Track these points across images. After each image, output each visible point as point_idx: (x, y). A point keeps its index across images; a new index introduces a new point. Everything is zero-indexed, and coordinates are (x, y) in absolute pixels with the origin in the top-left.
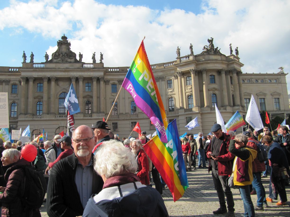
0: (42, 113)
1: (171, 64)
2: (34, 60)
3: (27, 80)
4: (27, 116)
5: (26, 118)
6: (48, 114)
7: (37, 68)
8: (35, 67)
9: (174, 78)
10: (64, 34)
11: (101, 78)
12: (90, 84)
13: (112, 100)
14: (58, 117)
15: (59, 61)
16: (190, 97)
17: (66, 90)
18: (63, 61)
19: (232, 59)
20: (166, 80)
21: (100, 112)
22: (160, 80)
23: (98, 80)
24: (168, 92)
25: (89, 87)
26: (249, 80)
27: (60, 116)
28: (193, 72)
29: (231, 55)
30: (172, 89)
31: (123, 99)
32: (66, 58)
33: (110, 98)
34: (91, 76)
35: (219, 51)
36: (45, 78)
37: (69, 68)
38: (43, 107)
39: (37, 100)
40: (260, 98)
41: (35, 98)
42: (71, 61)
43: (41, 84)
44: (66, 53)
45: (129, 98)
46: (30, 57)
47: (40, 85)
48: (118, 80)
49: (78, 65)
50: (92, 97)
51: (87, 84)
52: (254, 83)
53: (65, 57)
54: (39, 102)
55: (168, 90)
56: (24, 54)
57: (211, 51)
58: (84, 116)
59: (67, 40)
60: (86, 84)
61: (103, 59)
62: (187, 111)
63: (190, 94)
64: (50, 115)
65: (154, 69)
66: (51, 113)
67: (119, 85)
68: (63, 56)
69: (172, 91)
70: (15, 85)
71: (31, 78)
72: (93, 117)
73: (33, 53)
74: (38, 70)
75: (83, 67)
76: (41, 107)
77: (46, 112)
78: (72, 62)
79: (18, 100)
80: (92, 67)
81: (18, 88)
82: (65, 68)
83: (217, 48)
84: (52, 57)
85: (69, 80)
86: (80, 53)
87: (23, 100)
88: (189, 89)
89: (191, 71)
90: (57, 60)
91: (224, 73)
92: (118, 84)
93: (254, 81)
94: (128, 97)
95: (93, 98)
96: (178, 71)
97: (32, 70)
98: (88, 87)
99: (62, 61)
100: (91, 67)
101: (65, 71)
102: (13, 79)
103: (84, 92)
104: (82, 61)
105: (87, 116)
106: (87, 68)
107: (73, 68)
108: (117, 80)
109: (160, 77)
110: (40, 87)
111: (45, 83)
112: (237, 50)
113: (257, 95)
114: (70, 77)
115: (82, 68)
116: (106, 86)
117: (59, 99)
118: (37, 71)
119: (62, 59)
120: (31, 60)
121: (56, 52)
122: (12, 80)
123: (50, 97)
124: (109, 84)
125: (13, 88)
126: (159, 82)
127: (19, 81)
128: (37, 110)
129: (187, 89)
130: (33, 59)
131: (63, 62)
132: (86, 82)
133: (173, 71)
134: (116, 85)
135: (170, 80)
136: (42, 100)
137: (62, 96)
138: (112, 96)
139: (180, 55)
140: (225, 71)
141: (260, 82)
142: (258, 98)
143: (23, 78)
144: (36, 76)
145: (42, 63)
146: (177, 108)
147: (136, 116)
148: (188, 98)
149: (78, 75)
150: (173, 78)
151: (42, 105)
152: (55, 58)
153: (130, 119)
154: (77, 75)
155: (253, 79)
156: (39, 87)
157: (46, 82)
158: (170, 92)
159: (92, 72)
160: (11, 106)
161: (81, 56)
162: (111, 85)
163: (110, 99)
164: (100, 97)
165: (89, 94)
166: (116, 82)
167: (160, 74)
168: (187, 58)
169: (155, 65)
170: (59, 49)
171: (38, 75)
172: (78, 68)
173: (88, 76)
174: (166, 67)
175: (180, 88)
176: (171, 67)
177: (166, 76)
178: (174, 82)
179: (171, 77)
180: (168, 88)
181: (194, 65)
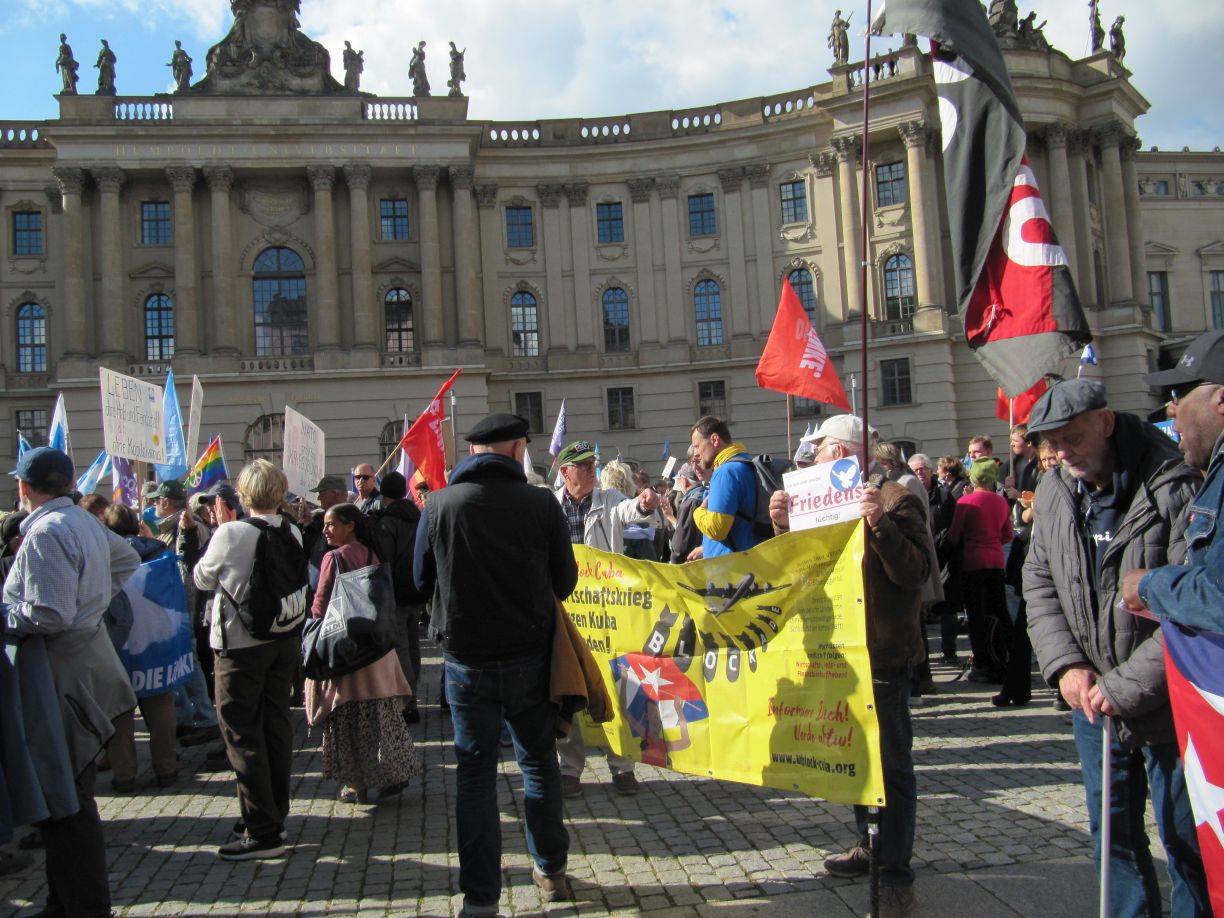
0: (172, 352)
1: (800, 104)
2: (117, 83)
3: (89, 183)
6: (204, 354)
7: (136, 123)
8: (123, 117)
9: (816, 170)
11: (458, 171)
12: (404, 204)
13: (513, 286)
14: (252, 366)
15: (243, 86)
16: (895, 266)
17: (286, 233)
18: (267, 89)
19: (1099, 73)
20: (773, 182)
21: (458, 342)
22: (746, 185)
23: (445, 181)
24: (786, 240)
25: (398, 221)
26: (1166, 183)
27: (264, 362)
28: (915, 137)
29: (1098, 52)
30: (803, 226)
31: (563, 276)
32: (281, 72)
33: (502, 276)
34: (408, 164)
35: (1038, 31)
36: (180, 172)
37: (298, 120)
38: (175, 322)
39: (144, 286)
40: (1212, 272)
41: (133, 278)
42: (307, 88)
43: (161, 207)
44: (277, 46)
45: (591, 274)
46: (98, 65)
47: (157, 211)
48: (537, 186)
49: (338, 108)
50: (416, 269)
51: (390, 204)
52: (1186, 198)
53: (274, 64)
54: (155, 298)
55: (786, 230)
56: (66, 51)
57: (1004, 32)
58: (382, 362)
60: (384, 204)
61: (463, 77)
62: (884, 332)
63: (894, 250)
64: (215, 357)
65: (714, 129)
66: (219, 350)
67: (542, 208)
68: (266, 64)
69: (805, 236)
70: (29, 213)
71: (109, 172)
72: (428, 365)
73: (111, 47)
74: (140, 133)
75: (364, 115)
76: (164, 323)
77: (195, 346)
78: (308, 91)
79: (50, 286)
80: (412, 115)
81: (43, 229)
82: (278, 122)
83: (1032, 16)
84: (208, 66)
85: (300, 181)
86: (347, 44)
87: (73, 284)
88: (893, 224)
89: (906, 130)
90: (235, 81)
91: (1064, 144)
92: (538, 204)
93: (1191, 190)
94: (590, 270)
95: (420, 273)
96: (840, 136)
97: (111, 131)
98: (394, 217)
99: (262, 86)
100: (409, 117)
101: (276, 136)
102: (14, 181)
103: (374, 243)
104: (362, 89)
105: (397, 363)
106: (388, 123)
107: (317, 122)
108: (534, 184)
109: (744, 169)
110: (157, 221)
111: (183, 200)
112: (1117, 33)
113: (1200, 256)
114: (305, 169)
115: (360, 121)
116: (483, 212)
117: (255, 278)
118: (137, 136)
119: (258, 76)
120: (101, 84)
121: (225, 43)
122: (11, 188)
123: (211, 271)
124: (493, 207)
125: (21, 230)
126: (740, 191)
127: (45, 190)
128: (147, 338)
129: (881, 225)
130: (113, 76)
131: (268, 92)
132: (386, 197)
133: (811, 139)
134: (530, 208)
135: (794, 183)
136: (168, 284)
137: (268, 263)
138: (510, 263)
139: (846, 55)
140: (1069, 133)
141: (1216, 195)
142: (1201, 272)
143: (65, 174)
144: (135, 166)
145: (161, 98)
146: (832, 317)
147: (631, 358)
148: (885, 266)
149: (345, 158)
150: (812, 170)
151: (170, 309)
152: (226, 69)
153: (601, 374)
154: (337, 158)
155: (1182, 179)
156: (148, 220)
157: (188, 191)
158: (795, 240)
159: (413, 142)
160: (17, 318)
161: (353, 60)
162: (503, 209)
163: (500, 277)
164: (454, 266)
165: (404, 252)
166: (529, 195)
167: (745, 152)
168: (886, 69)
169: (718, 108)
170: (243, 27)
171: (141, 160)
172: (343, 123)
173: (393, 164)
174: (772, 119)
175: (848, 218)
176: (797, 117)
177: (773, 163)
178: (817, 192)
179: (801, 169)
180: (783, 223)
181: (919, 101)
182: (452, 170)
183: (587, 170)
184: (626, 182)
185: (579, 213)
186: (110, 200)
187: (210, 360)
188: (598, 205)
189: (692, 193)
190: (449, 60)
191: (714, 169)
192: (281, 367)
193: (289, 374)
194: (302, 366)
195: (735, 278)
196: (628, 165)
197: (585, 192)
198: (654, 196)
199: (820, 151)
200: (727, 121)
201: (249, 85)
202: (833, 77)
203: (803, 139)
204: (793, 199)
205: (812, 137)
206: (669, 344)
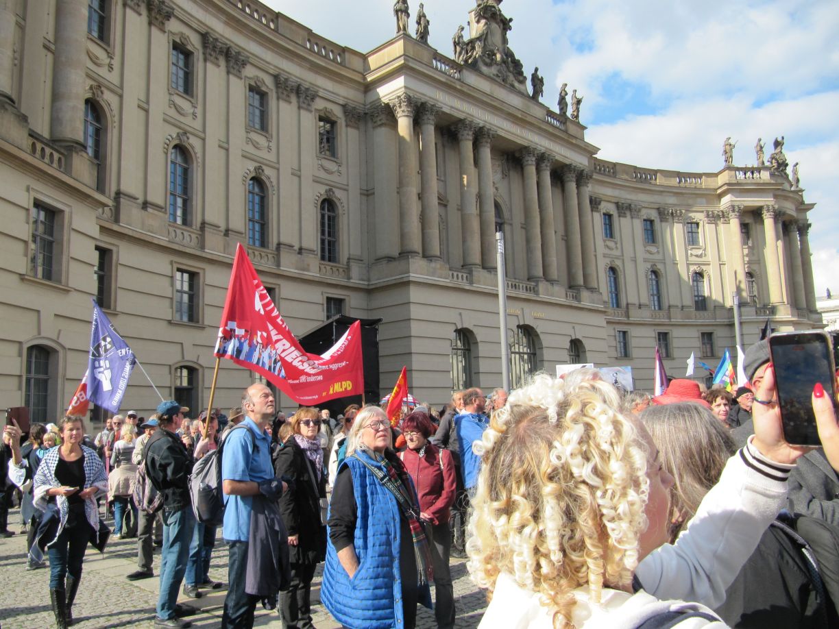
1: (694, 180)
4: (433, 265)
9: (707, 219)
11: (586, 174)
15: (494, 75)
18: (506, 83)
20: (685, 221)
22: (670, 219)
23: (581, 178)
24: (691, 254)
27: (514, 284)
30: (700, 249)
32: (510, 74)
34: (567, 162)
45: (603, 257)
49: (536, 110)
53: (508, 67)
55: (691, 249)
68: (505, 65)
69: (701, 254)
71: (432, 108)
72: (586, 302)
78: (520, 92)
79: (344, 188)
81: (338, 136)
89: (766, 209)
90: (490, 70)
94: (603, 254)
96: (735, 204)
99: (504, 80)
102: (323, 89)
104: (541, 100)
121: (478, 39)
130: (427, 34)
135: (693, 223)
139: (731, 161)
143: (410, 101)
144: (448, 110)
147: (624, 312)
149: (544, 147)
150: (703, 218)
154: (540, 146)
158: (697, 256)
161: (537, 82)
167: (671, 200)
168: (749, 174)
170: (487, 33)
171: (452, 107)
173: (561, 159)
174: (682, 184)
175: (740, 249)
176: (696, 188)
177: (686, 211)
178: (706, 232)
179: (698, 217)
180: (689, 245)
181: (772, 195)
183: (602, 191)
184: (617, 204)
185: (596, 216)
188: (603, 214)
189: (645, 218)
190: (576, 100)
191: (656, 206)
192: (521, 289)
193: (524, 294)
194: (531, 289)
195: (667, 273)
196: (616, 193)
197: (598, 204)
198: (628, 214)
199: (710, 209)
200: (660, 180)
201: (497, 76)
202: (727, 172)
203: (699, 200)
204: (692, 232)
205: (704, 200)
206: (640, 306)
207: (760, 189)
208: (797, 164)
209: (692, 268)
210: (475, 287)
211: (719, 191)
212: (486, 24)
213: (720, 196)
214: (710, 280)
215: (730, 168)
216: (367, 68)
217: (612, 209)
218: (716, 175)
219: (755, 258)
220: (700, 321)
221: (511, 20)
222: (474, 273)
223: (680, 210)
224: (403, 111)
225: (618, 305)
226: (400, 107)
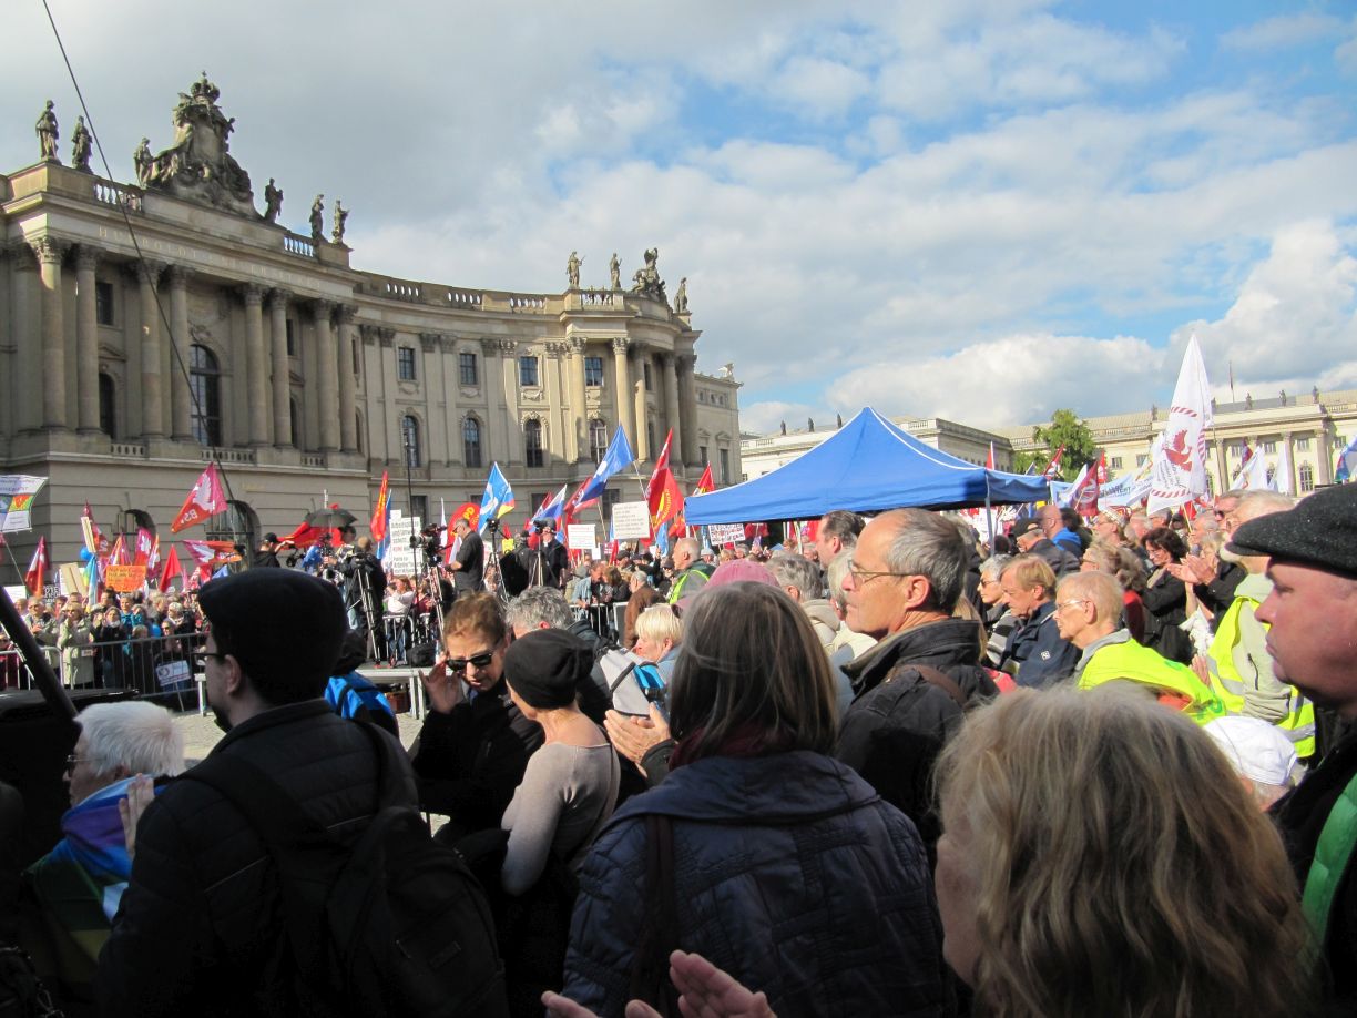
1: (533, 303)
2: (92, 162)
3: (71, 257)
4: (86, 439)
5: (86, 451)
6: (172, 439)
8: (99, 197)
10: (204, 74)
11: (348, 309)
12: (290, 325)
15: (198, 196)
17: (208, 334)
18: (217, 205)
20: (519, 356)
22: (498, 354)
23: (337, 314)
24: (525, 397)
28: (623, 348)
30: (537, 390)
31: (378, 402)
32: (225, 192)
34: (315, 295)
42: (245, 212)
44: (221, 168)
45: (396, 403)
46: (76, 141)
48: (360, 325)
49: (267, 236)
52: (709, 404)
57: (654, 290)
59: (215, 104)
61: (345, 231)
63: (596, 416)
65: (475, 307)
67: (363, 343)
68: (214, 181)
69: (538, 397)
71: (90, 250)
72: (332, 467)
73: (86, 126)
75: (283, 247)
78: (246, 215)
80: (309, 252)
82: (228, 237)
85: (232, 294)
88: (596, 399)
89: (618, 342)
90: (192, 190)
94: (396, 399)
95: (302, 386)
97: (106, 214)
99: (213, 201)
101: (230, 251)
104: (278, 220)
105: (309, 463)
107: (255, 244)
108: (359, 323)
109: (498, 341)
115: (281, 251)
118: (124, 223)
119: (208, 191)
120: (78, 160)
121: (178, 150)
126: (495, 357)
129: (589, 398)
130: (88, 155)
131: (218, 208)
135: (531, 358)
136: (117, 366)
139: (577, 282)
142: (717, 449)
143: (52, 243)
144: (116, 250)
145: (131, 189)
146: (555, 456)
147: (425, 472)
150: (543, 351)
152: (185, 178)
153: (405, 484)
154: (270, 279)
155: (709, 393)
157: (156, 284)
158: (532, 399)
161: (274, 196)
165: (295, 367)
167: (499, 329)
168: (598, 298)
169: (481, 293)
170: (192, 142)
171: (122, 246)
172: (273, 250)
173: (305, 293)
174: (516, 309)
175: (581, 392)
176: (535, 313)
177: (519, 342)
178: (546, 368)
179: (536, 350)
180: (524, 384)
181: (624, 325)
182: (345, 306)
183: (396, 319)
184: (420, 335)
185: (388, 352)
186: (89, 277)
187: (180, 446)
188: (400, 348)
189: (462, 352)
190: (338, 214)
191: (479, 337)
192: (230, 459)
193: (236, 465)
194: (245, 458)
195: (492, 422)
196: (420, 321)
197: (393, 335)
198: (437, 349)
199: (551, 340)
200: (487, 304)
201: (203, 197)
202: (570, 295)
203: (538, 329)
204: (528, 369)
205: (544, 329)
206: (449, 464)
207: (608, 318)
208: (685, 280)
209: (525, 415)
210: (155, 460)
211: (561, 319)
212: (190, 129)
213: (564, 324)
214: (548, 429)
215: (573, 291)
216: (8, 196)
217: (414, 342)
218: (562, 297)
219: (607, 402)
220: (529, 481)
221: (232, 120)
222: (151, 445)
223: (512, 343)
224: (46, 256)
225: (418, 464)
226: (43, 251)
